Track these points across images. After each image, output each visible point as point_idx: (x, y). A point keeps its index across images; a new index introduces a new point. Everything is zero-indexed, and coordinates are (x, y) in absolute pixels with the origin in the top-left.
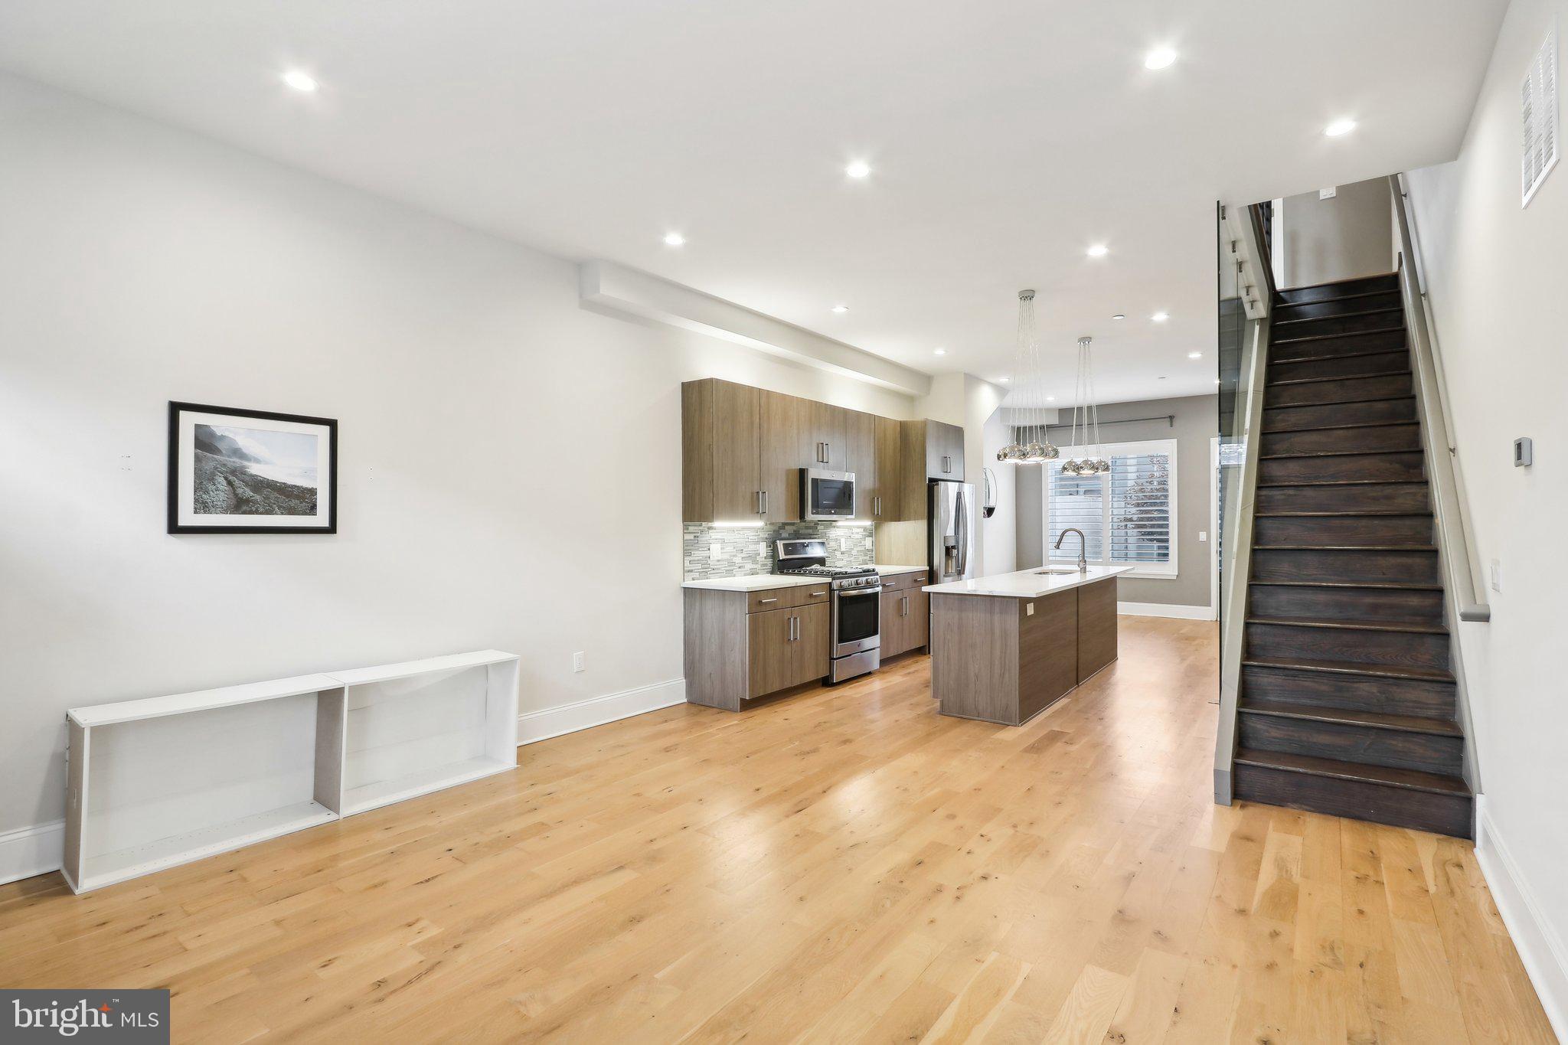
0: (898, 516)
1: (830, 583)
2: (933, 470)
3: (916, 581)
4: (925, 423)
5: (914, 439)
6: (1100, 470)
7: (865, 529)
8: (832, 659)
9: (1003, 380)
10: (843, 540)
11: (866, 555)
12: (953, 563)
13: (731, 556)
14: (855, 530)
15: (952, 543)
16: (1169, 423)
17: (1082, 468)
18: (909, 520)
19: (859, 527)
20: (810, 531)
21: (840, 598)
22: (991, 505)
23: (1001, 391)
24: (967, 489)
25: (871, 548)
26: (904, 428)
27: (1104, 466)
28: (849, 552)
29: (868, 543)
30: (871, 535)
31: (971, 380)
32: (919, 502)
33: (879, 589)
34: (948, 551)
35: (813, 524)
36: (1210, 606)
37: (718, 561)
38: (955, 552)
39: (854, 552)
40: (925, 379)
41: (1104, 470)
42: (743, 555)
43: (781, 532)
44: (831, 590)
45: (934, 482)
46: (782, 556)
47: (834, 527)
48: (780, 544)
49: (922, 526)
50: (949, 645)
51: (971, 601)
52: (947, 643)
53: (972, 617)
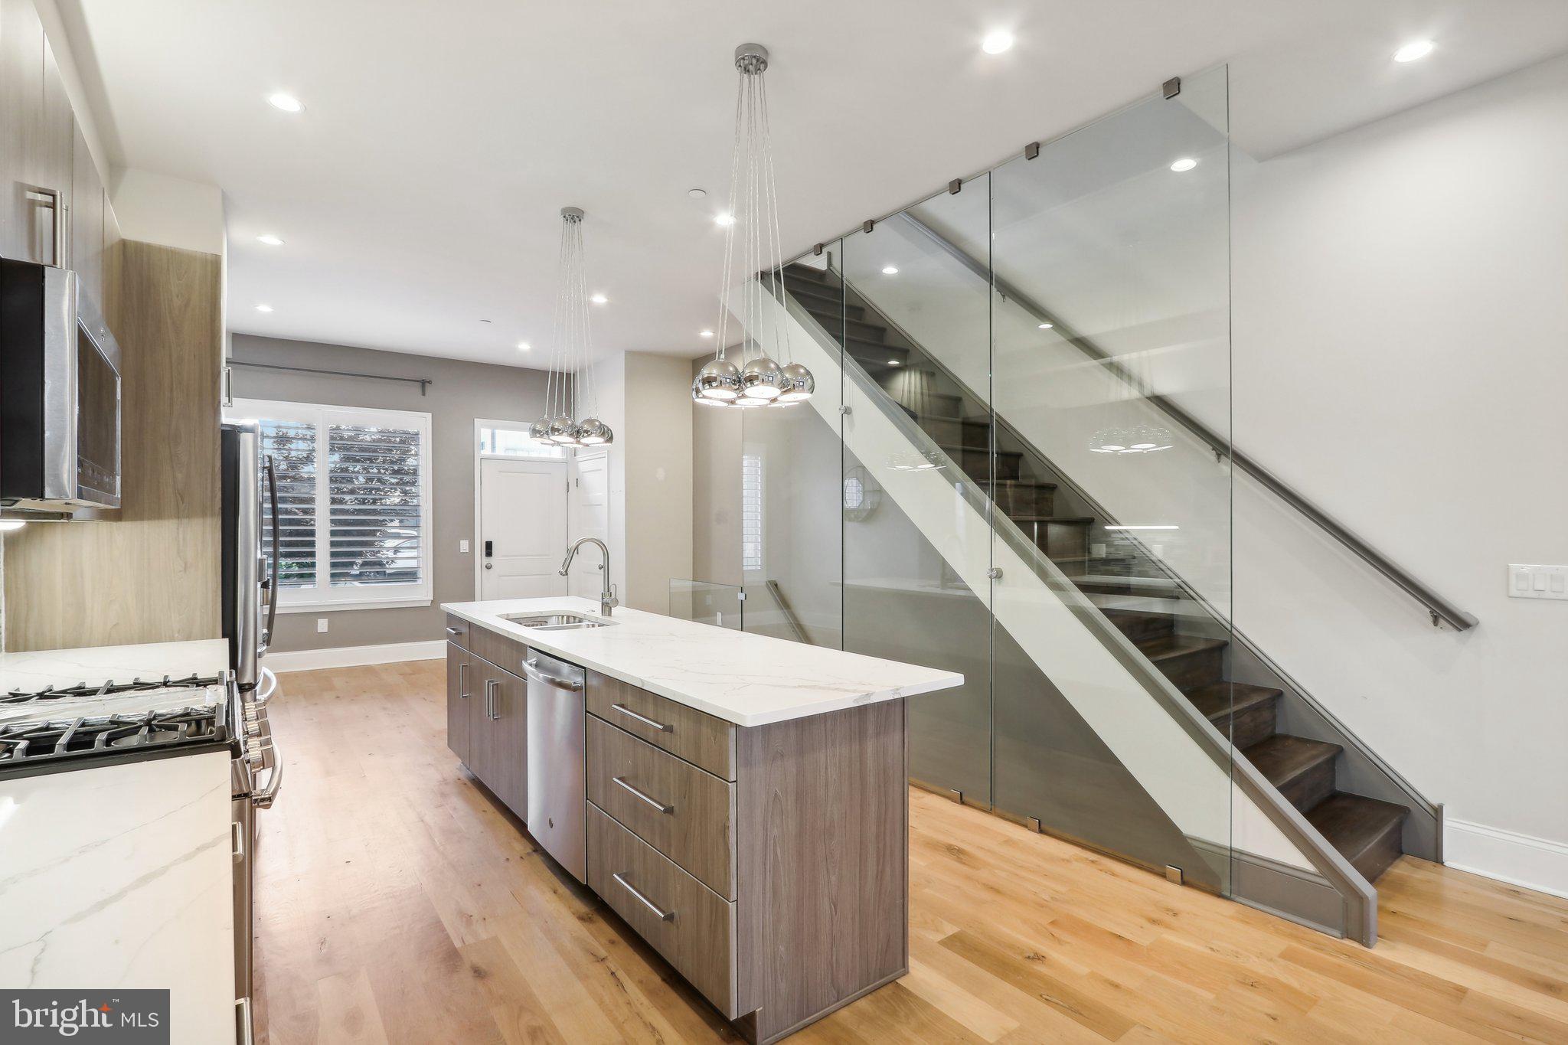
16: (420, 390)
32: (195, 472)
49: (202, 534)
50: (776, 855)
51: (823, 725)
52: (772, 848)
53: (827, 759)
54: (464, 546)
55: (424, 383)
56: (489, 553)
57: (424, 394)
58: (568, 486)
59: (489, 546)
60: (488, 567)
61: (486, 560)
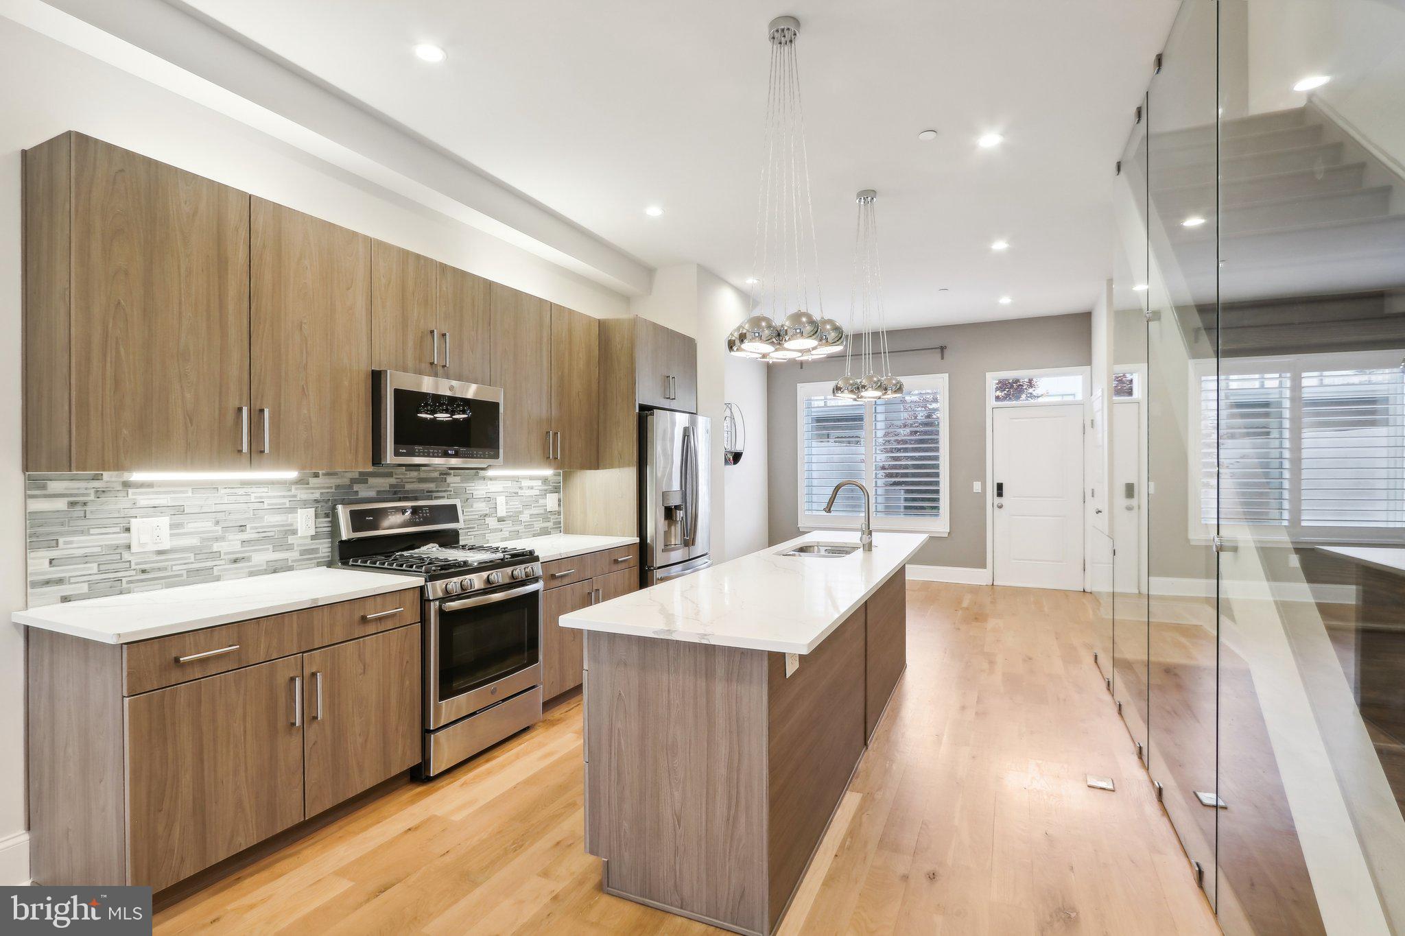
0: (595, 461)
1: (422, 589)
2: (646, 394)
3: (616, 561)
4: (635, 322)
5: (619, 346)
6: (889, 392)
7: (545, 480)
8: (426, 732)
9: (750, 282)
10: (501, 500)
11: (546, 520)
12: (677, 530)
13: (203, 540)
14: (525, 483)
15: (675, 501)
16: (940, 355)
17: (864, 387)
18: (611, 466)
19: (531, 478)
20: (432, 486)
21: (442, 614)
22: (738, 449)
23: (746, 297)
24: (702, 422)
25: (556, 508)
26: (604, 330)
27: (895, 385)
28: (514, 517)
29: (551, 501)
30: (556, 490)
31: (709, 277)
32: (625, 441)
33: (538, 586)
34: (669, 513)
35: (436, 475)
36: (985, 568)
37: (160, 553)
38: (680, 514)
39: (525, 517)
40: (646, 272)
41: (895, 392)
42: (245, 536)
43: (356, 487)
44: (424, 601)
45: (646, 411)
46: (346, 533)
47: (484, 478)
48: (343, 513)
49: (628, 475)
50: (619, 743)
51: (666, 650)
52: (616, 738)
53: (669, 683)
54: (977, 486)
55: (942, 349)
56: (1000, 494)
57: (942, 358)
58: (1084, 427)
59: (1000, 487)
60: (1000, 507)
61: (998, 500)
